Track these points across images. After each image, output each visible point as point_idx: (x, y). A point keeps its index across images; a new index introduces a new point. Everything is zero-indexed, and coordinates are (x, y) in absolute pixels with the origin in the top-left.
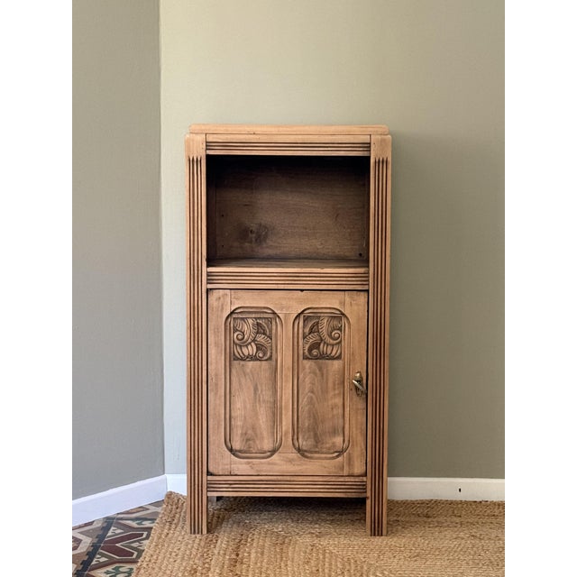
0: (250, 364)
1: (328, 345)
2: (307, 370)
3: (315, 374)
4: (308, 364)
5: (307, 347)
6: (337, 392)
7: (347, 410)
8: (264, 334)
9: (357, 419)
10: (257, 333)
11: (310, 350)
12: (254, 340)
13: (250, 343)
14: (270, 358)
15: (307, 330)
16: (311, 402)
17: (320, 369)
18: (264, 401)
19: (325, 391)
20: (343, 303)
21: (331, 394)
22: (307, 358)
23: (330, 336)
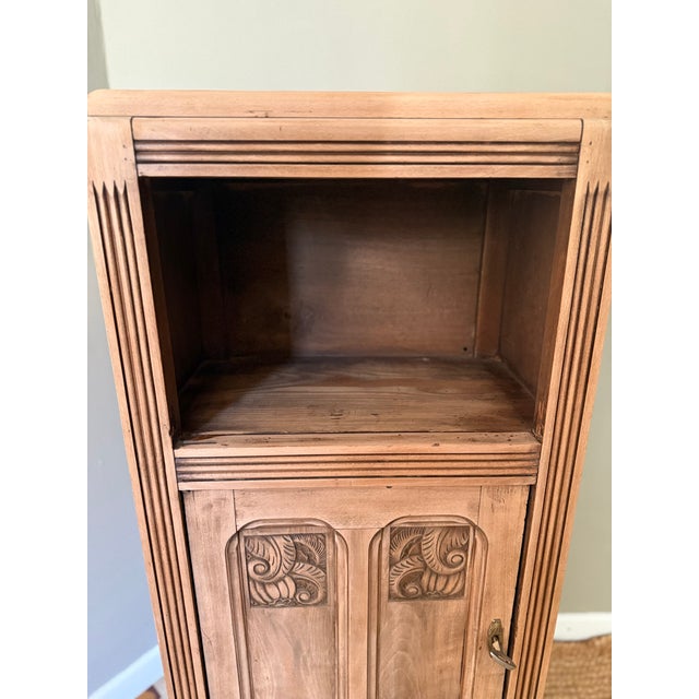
0: (285, 612)
1: (438, 576)
2: (397, 618)
3: (411, 622)
4: (397, 608)
5: (397, 580)
6: (451, 647)
7: (469, 677)
8: (309, 561)
9: (486, 690)
10: (297, 560)
11: (402, 585)
12: (290, 573)
13: (282, 579)
14: (324, 600)
15: (398, 553)
16: (402, 662)
17: (422, 615)
18: (314, 666)
19: (429, 646)
20: (475, 507)
21: (440, 650)
22: (397, 598)
23: (444, 560)
